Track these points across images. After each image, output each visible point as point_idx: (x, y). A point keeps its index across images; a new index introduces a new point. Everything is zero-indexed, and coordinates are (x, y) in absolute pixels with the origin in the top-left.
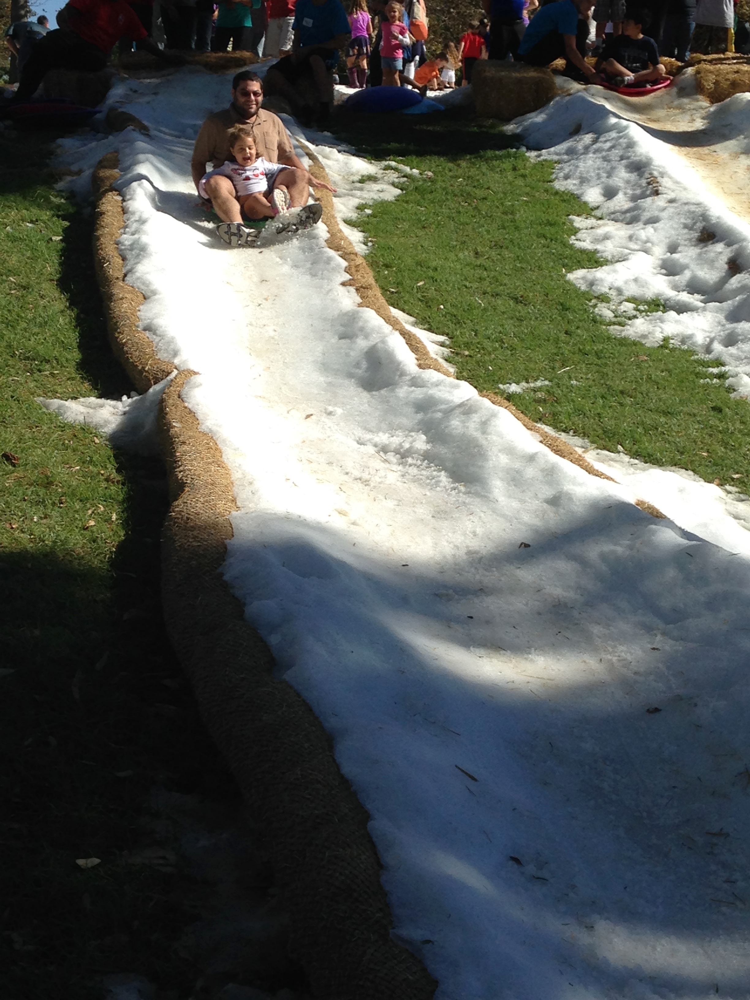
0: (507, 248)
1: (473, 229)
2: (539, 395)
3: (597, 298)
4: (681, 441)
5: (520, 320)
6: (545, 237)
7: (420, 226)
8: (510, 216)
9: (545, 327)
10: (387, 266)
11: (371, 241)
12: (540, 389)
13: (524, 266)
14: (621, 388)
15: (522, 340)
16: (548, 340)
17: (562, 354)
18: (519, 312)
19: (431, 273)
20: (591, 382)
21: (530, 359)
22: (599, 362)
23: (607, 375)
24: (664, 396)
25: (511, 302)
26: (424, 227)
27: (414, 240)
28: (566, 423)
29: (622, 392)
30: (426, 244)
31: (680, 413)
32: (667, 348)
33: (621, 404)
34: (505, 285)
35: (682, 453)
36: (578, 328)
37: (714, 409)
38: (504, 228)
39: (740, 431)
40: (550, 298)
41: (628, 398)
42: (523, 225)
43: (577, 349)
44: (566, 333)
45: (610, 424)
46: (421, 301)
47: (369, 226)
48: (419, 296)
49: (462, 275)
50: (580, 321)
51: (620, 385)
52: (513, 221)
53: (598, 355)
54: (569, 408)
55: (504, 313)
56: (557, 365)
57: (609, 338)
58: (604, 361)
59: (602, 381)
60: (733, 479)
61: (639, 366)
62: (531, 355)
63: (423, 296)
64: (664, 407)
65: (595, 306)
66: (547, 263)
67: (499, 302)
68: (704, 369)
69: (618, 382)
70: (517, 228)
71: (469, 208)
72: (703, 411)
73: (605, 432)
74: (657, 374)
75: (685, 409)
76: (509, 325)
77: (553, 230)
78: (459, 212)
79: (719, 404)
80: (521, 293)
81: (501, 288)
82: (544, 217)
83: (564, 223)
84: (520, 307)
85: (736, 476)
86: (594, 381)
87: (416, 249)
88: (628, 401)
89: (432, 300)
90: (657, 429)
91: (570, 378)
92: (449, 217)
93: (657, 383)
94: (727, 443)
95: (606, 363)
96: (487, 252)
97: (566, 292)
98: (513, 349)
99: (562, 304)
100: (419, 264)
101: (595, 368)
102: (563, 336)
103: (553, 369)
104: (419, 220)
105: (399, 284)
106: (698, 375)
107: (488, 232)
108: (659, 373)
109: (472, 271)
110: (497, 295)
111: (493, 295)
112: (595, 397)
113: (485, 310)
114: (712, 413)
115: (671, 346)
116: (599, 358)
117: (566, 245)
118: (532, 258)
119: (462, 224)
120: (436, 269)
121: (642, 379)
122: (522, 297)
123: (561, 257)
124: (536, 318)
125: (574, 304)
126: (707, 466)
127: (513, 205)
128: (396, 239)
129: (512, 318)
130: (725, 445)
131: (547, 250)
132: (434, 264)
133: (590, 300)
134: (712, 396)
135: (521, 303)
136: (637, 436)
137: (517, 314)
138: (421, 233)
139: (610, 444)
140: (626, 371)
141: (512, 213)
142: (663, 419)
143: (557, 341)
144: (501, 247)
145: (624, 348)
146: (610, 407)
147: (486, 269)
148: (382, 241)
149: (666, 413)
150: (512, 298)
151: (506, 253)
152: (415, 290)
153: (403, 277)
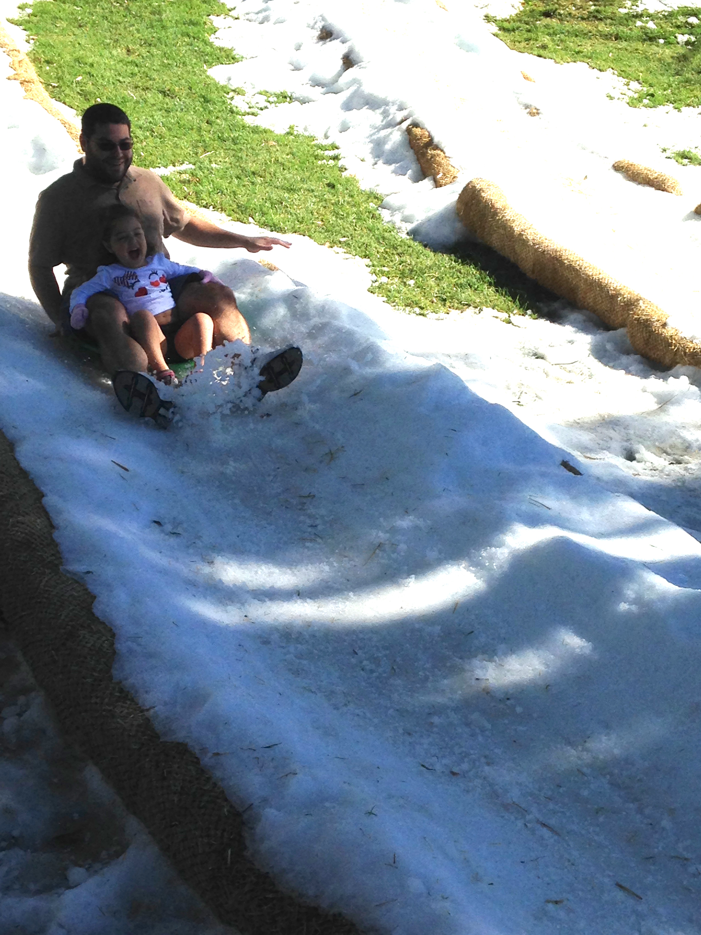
0: (155, 46)
1: (125, 28)
2: (185, 177)
3: (234, 91)
4: (301, 213)
5: (168, 111)
6: (189, 36)
7: (76, 24)
8: (157, 16)
9: (190, 118)
10: (48, 62)
11: (33, 39)
12: (185, 172)
13: (170, 62)
14: (252, 169)
15: (170, 129)
16: (192, 129)
17: (204, 141)
18: (167, 104)
19: (88, 69)
20: (228, 165)
21: (176, 146)
22: (235, 147)
23: (241, 158)
24: (288, 176)
25: (160, 96)
26: (80, 26)
27: (72, 38)
28: (207, 200)
29: (254, 173)
30: (83, 42)
31: (300, 189)
32: (292, 134)
33: (253, 183)
34: (154, 80)
35: (301, 223)
36: (217, 118)
37: (329, 185)
38: (152, 27)
39: (348, 203)
40: (194, 91)
41: (259, 178)
42: (169, 24)
43: (216, 137)
44: (207, 122)
45: (243, 200)
46: (81, 95)
47: (31, 25)
48: (78, 90)
49: (116, 70)
50: (220, 111)
51: (251, 167)
52: (161, 20)
53: (235, 141)
54: (210, 188)
55: (154, 105)
56: (200, 151)
57: (244, 127)
58: (239, 146)
59: (237, 164)
60: (340, 242)
61: (268, 150)
62: (178, 142)
63: (81, 90)
64: (287, 185)
65: (232, 98)
66: (191, 60)
67: (149, 95)
68: (322, 152)
69: (250, 164)
70: (163, 27)
71: (121, 8)
72: (320, 187)
73: (239, 207)
74: (283, 157)
75: (305, 186)
76: (158, 116)
77: (195, 29)
78: (112, 12)
79: (333, 181)
80: (168, 87)
81: (151, 82)
82: (187, 17)
83: (205, 23)
84: (167, 100)
85: (343, 240)
86: (231, 164)
87: (74, 46)
88: (259, 180)
89: (90, 93)
90: (282, 203)
91: (211, 162)
92: (103, 17)
93: (283, 165)
94: (338, 214)
95: (241, 149)
96: (138, 50)
97: (207, 86)
98: (161, 137)
99: (203, 97)
100: (78, 60)
101: (232, 153)
102: (204, 125)
103: (196, 154)
104: (76, 19)
105: (59, 79)
106: (316, 157)
107: (138, 31)
108: (284, 156)
109: (125, 67)
110: (147, 88)
111: (143, 89)
112: (231, 177)
113: (137, 102)
114: (327, 189)
115: (295, 133)
116: (235, 144)
117: (206, 43)
118: (177, 55)
119: (115, 23)
120: (92, 65)
121: (270, 161)
122: (169, 90)
123: (203, 54)
124: (182, 110)
125: (214, 96)
126: (320, 232)
127: (159, 6)
128: (55, 37)
129: (161, 110)
130: (336, 214)
131: (191, 48)
132: (90, 60)
133: (228, 93)
134: (328, 175)
135: (168, 95)
136: (265, 209)
137: (165, 106)
138: (77, 31)
139: (242, 216)
140: (257, 155)
141: (160, 13)
142: (286, 195)
143: (200, 129)
144: (150, 45)
145: (256, 136)
146: (244, 186)
147: (137, 66)
148: (43, 40)
149: (291, 190)
150: (161, 92)
151: (154, 50)
152: (74, 85)
153: (63, 72)
